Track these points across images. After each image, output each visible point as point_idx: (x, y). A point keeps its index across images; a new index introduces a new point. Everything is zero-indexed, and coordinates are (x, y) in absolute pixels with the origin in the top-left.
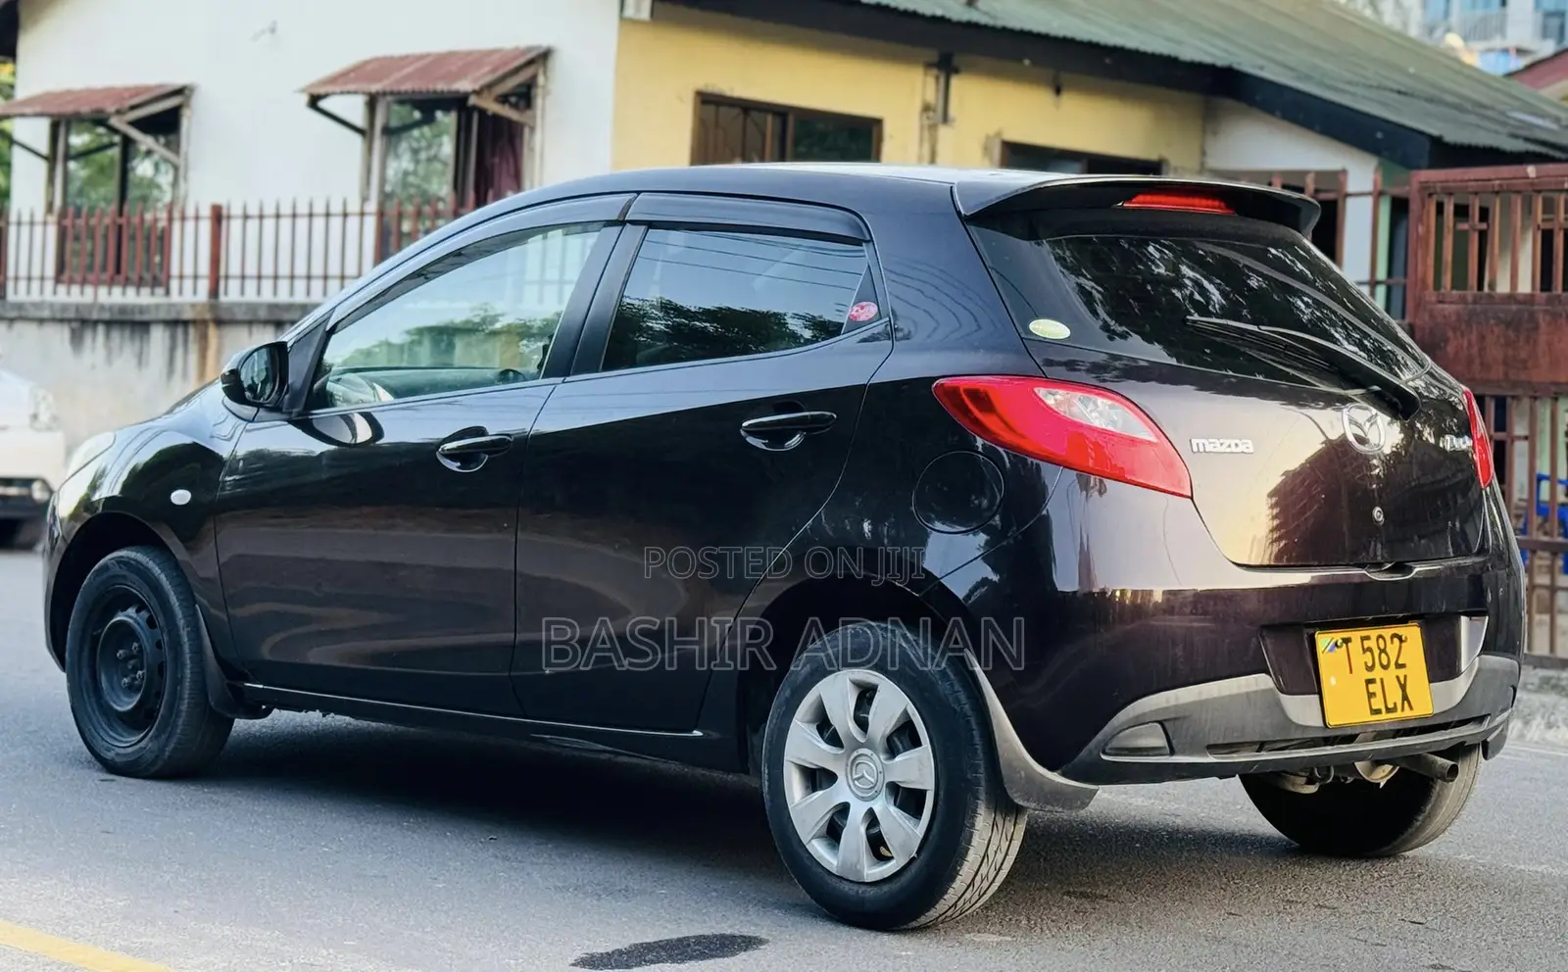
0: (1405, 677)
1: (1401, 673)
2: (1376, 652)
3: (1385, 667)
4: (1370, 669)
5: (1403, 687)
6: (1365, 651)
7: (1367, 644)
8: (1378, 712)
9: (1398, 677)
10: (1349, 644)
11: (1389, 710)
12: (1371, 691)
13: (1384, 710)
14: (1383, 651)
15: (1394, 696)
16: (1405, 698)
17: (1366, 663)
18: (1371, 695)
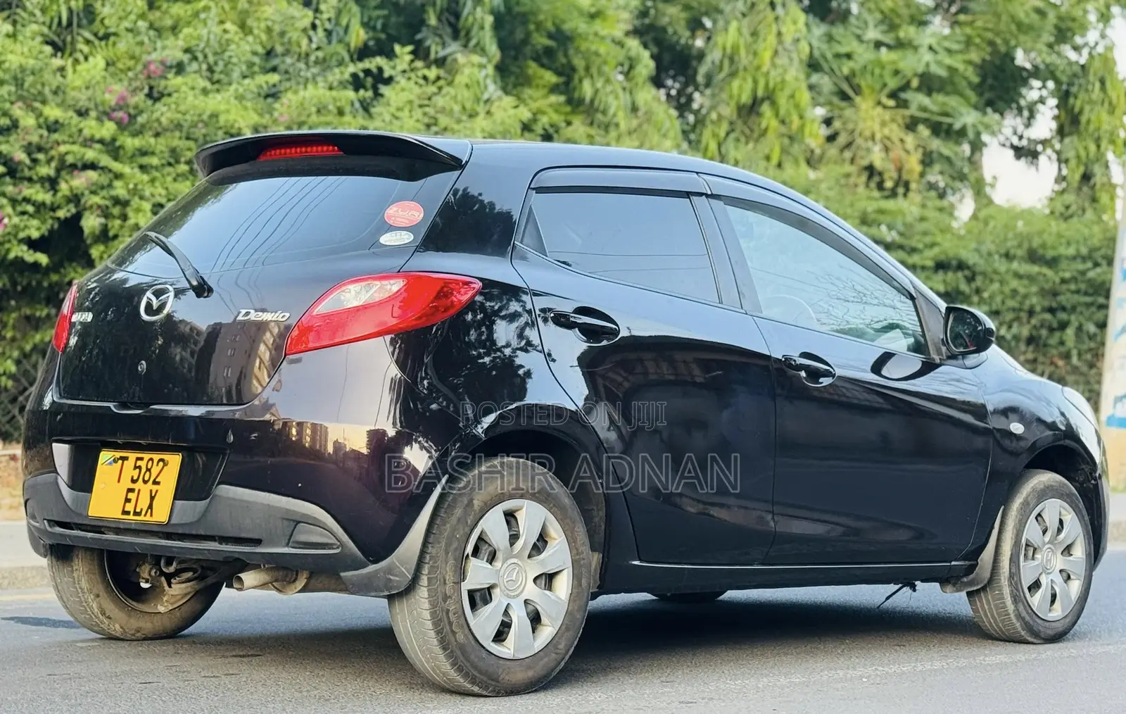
0: (157, 491)
1: (155, 488)
2: (143, 470)
3: (145, 482)
4: (134, 481)
5: (152, 498)
6: (136, 467)
7: (139, 463)
8: (128, 513)
9: (151, 491)
10: (125, 462)
11: (136, 513)
12: (129, 497)
13: (132, 513)
14: (148, 470)
15: (144, 503)
16: (150, 507)
17: (132, 477)
18: (128, 500)
